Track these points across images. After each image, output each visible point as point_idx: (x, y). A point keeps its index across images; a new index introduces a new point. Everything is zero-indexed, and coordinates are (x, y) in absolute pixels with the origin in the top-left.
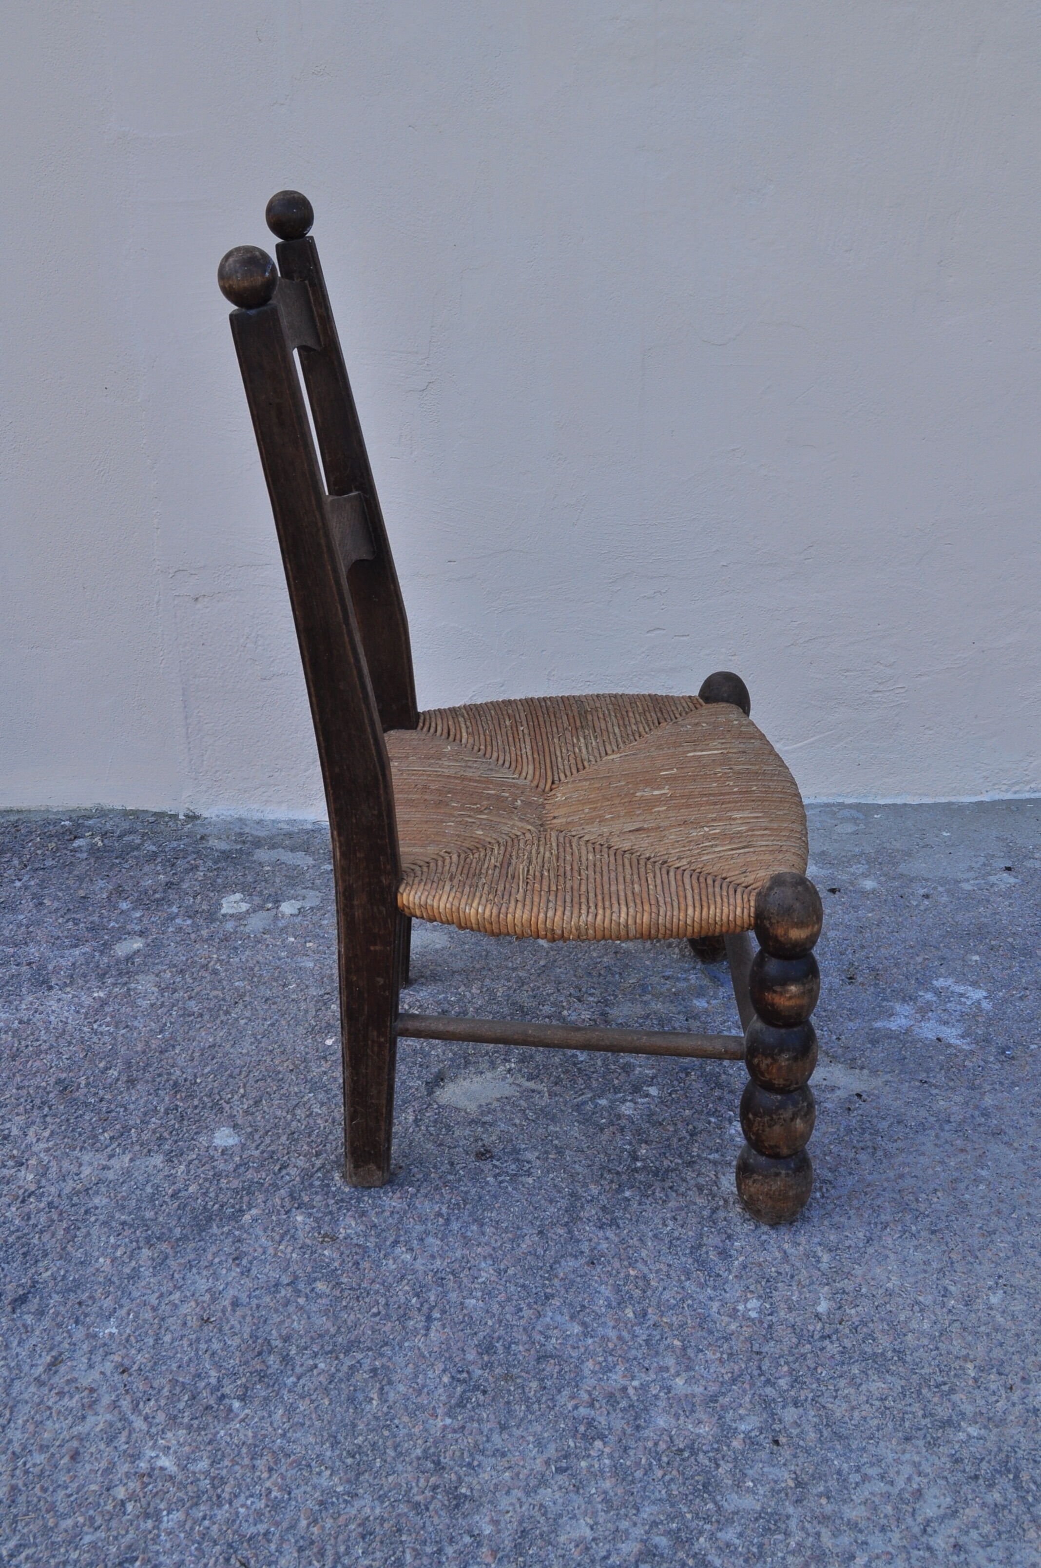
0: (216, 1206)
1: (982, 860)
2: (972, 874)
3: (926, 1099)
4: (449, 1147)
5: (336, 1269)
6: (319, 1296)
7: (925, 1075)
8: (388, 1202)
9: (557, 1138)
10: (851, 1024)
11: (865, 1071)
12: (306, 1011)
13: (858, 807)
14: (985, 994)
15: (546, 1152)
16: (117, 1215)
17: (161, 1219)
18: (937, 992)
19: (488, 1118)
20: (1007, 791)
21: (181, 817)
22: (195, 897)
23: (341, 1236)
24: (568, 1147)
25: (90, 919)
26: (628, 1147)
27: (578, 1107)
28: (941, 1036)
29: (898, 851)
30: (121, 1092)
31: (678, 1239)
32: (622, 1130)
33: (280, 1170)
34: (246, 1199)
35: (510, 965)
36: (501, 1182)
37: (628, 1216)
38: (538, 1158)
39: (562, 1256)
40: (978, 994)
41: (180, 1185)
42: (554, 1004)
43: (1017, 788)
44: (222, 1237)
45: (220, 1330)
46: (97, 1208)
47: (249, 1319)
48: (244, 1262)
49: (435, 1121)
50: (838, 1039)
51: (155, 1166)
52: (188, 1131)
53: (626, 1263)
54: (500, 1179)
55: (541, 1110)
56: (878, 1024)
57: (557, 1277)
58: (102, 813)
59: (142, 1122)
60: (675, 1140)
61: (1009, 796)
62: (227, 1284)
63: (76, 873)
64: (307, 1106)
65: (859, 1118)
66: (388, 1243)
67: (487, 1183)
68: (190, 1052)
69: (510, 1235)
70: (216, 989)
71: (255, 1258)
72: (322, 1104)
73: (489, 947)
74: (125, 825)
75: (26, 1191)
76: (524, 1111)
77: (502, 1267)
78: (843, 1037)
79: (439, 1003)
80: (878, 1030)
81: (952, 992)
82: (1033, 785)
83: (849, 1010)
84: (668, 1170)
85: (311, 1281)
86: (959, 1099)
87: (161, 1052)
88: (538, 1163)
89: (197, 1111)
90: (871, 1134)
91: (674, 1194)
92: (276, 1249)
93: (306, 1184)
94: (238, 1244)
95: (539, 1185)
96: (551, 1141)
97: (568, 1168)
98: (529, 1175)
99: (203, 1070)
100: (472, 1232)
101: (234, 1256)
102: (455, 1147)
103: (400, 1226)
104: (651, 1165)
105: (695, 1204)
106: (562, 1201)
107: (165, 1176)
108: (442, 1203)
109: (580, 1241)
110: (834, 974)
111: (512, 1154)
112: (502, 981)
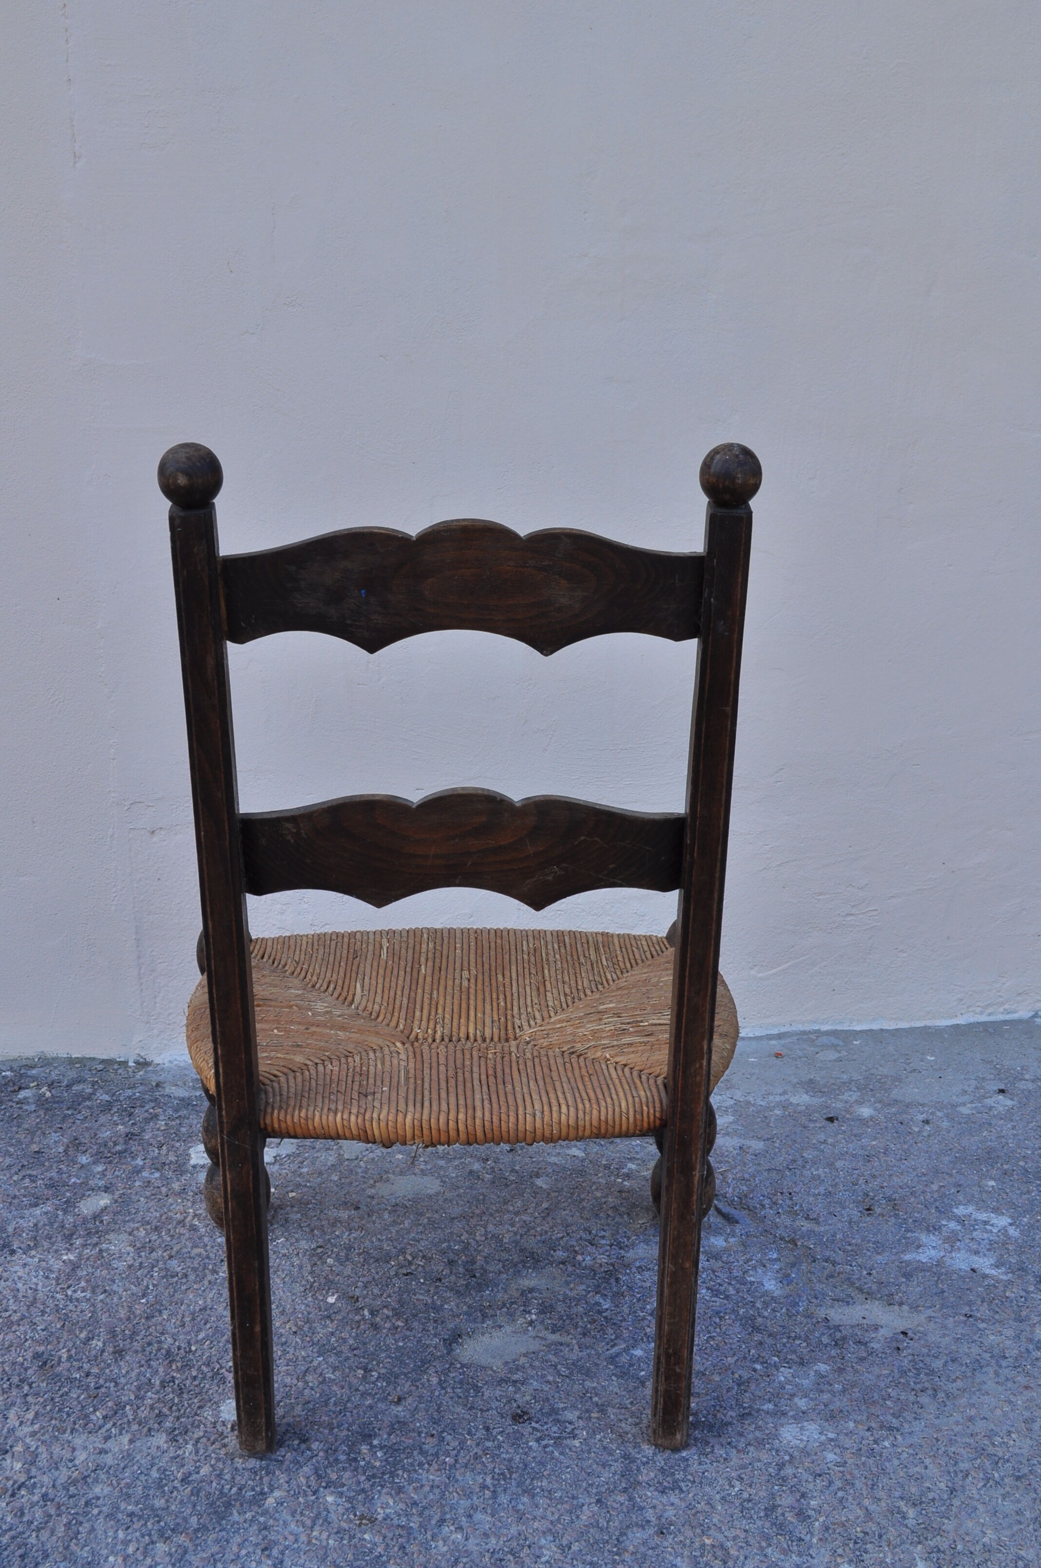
0: (234, 1490)
1: (974, 1083)
2: (966, 1098)
3: (975, 1334)
4: (481, 1410)
5: (381, 1556)
7: (967, 1308)
8: (424, 1475)
9: (596, 1395)
10: (879, 1257)
11: (905, 1308)
12: (301, 1267)
13: (834, 1033)
14: (1009, 1221)
15: (588, 1411)
16: (123, 1506)
17: (173, 1507)
18: (961, 1221)
19: (517, 1376)
20: (981, 1013)
21: (131, 1064)
22: (160, 1147)
23: (380, 1517)
24: (610, 1404)
25: (48, 1175)
27: (612, 1359)
28: (974, 1266)
29: (886, 1076)
31: (749, 1501)
34: (266, 1480)
35: (511, 1208)
36: (545, 1446)
37: (689, 1477)
38: (579, 1418)
39: (628, 1527)
40: (1003, 1221)
41: (189, 1467)
42: (565, 1249)
43: (991, 1010)
44: (246, 1525)
46: (98, 1498)
48: (275, 1552)
49: (461, 1382)
50: (870, 1274)
51: (158, 1447)
52: (190, 1406)
53: (698, 1531)
54: (544, 1443)
55: (573, 1364)
56: (907, 1257)
57: (626, 1551)
58: (46, 1062)
59: (137, 1397)
61: (983, 1018)
63: (26, 1126)
64: (319, 1371)
65: (910, 1358)
66: (433, 1522)
67: (530, 1448)
68: (179, 1317)
69: (566, 1506)
70: (197, 1247)
71: (287, 1548)
72: (335, 1369)
73: (484, 1190)
74: (72, 1074)
75: (15, 1482)
76: (556, 1366)
77: (564, 1542)
78: (874, 1272)
79: (443, 1252)
80: (908, 1263)
81: (975, 1220)
82: (1006, 1006)
83: (874, 1243)
86: (1009, 1332)
87: (147, 1318)
88: (581, 1423)
89: (196, 1383)
90: (926, 1374)
91: (734, 1451)
92: (309, 1535)
93: (331, 1459)
94: (265, 1532)
95: (587, 1448)
96: (591, 1398)
97: (615, 1428)
98: (574, 1438)
99: (197, 1336)
100: (523, 1504)
101: (263, 1546)
102: (488, 1410)
103: (444, 1502)
104: (703, 1419)
105: (759, 1461)
106: (616, 1464)
107: (172, 1458)
108: (486, 1474)
109: (644, 1508)
110: (851, 1206)
111: (551, 1415)
112: (507, 1226)
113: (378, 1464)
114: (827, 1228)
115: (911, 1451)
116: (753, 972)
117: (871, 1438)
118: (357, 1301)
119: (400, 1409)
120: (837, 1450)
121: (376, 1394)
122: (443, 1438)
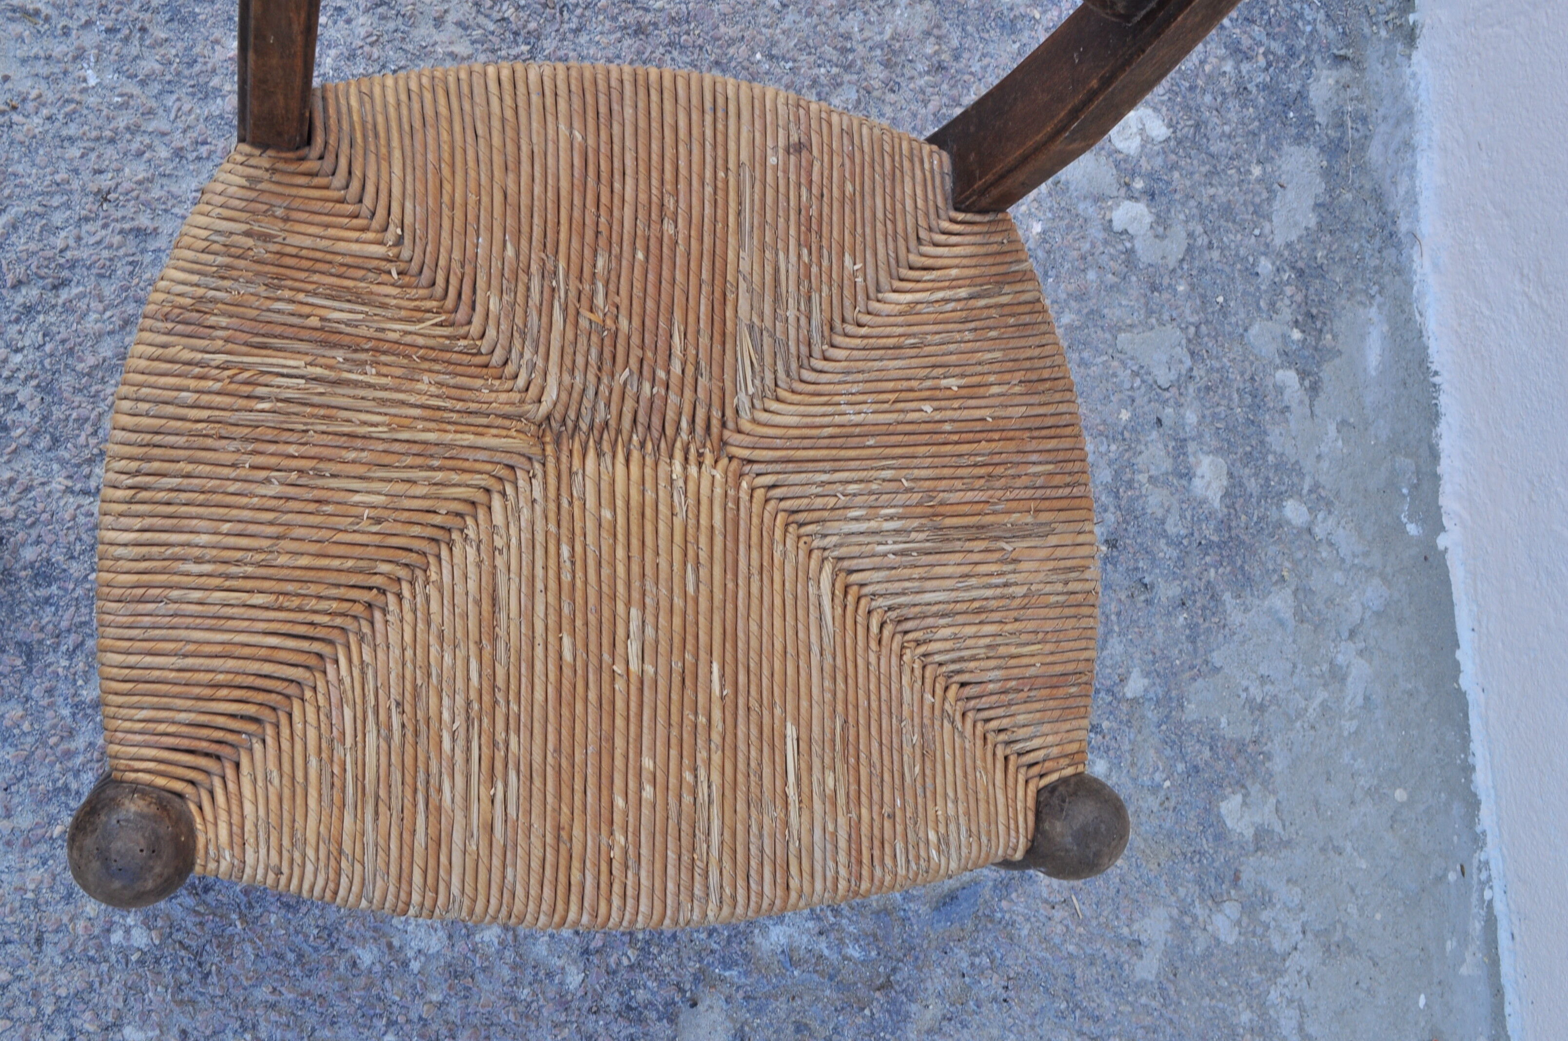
21: (1411, 18)
30: (614, 19)
45: (87, 219)
46: (349, 21)
47: (106, 254)
117: (402, 1019)
120: (378, 968)
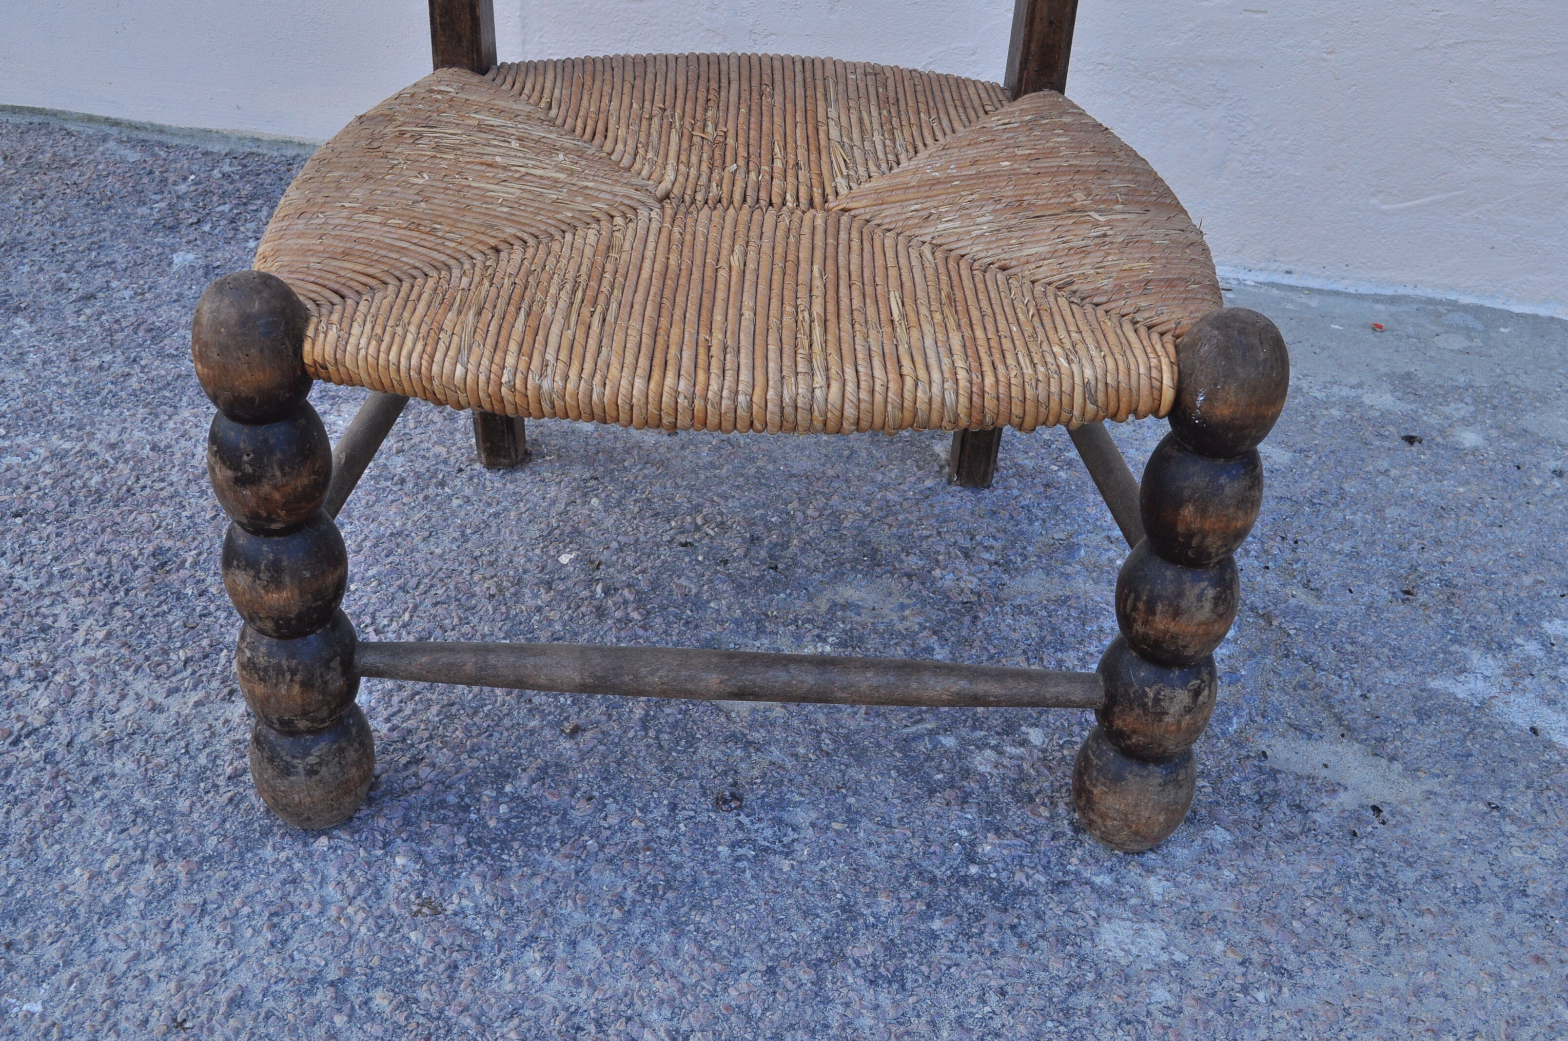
3: (1491, 840)
4: (680, 776)
5: (417, 971)
6: (372, 1016)
7: (1497, 792)
8: (548, 858)
9: (856, 793)
10: (1391, 674)
11: (1397, 766)
12: (553, 502)
13: (1477, 311)
15: (830, 816)
16: (137, 795)
17: (195, 816)
18: (1548, 645)
19: (758, 736)
23: (450, 909)
24: (868, 813)
26: (964, 833)
27: (905, 744)
28: (1539, 724)
29: (1526, 391)
32: (964, 801)
33: (406, 766)
35: (880, 478)
36: (738, 859)
37: (925, 969)
38: (813, 825)
39: (792, 1027)
42: (924, 554)
44: (272, 870)
48: (286, 923)
49: (675, 725)
50: (1364, 697)
51: (227, 721)
54: (740, 851)
55: (846, 737)
56: (1435, 684)
60: (1047, 836)
62: (242, 960)
65: (1367, 854)
66: (518, 938)
67: (716, 856)
68: (360, 538)
69: (717, 967)
70: (443, 444)
71: (304, 920)
73: (856, 445)
75: (26, 725)
76: (818, 733)
78: (1372, 696)
79: (751, 523)
80: (1433, 694)
83: (1393, 649)
84: (1020, 892)
85: (374, 983)
86: (1549, 852)
88: (810, 833)
90: (1381, 890)
91: (1015, 941)
92: (343, 909)
94: (289, 887)
95: (798, 877)
96: (845, 797)
97: (854, 855)
98: (787, 855)
99: (367, 570)
100: (660, 944)
101: (273, 909)
102: (689, 778)
103: (549, 910)
104: (994, 875)
105: (1046, 969)
106: (825, 915)
107: (234, 742)
108: (633, 879)
109: (832, 1001)
110: (1383, 581)
111: (773, 809)
112: (859, 503)
113: (492, 823)
114: (1329, 608)
115: (1295, 1023)
116: (1374, 201)
117: (1240, 980)
118: (598, 568)
119: (568, 746)
120: (1176, 988)
121: (550, 714)
122: (605, 805)
